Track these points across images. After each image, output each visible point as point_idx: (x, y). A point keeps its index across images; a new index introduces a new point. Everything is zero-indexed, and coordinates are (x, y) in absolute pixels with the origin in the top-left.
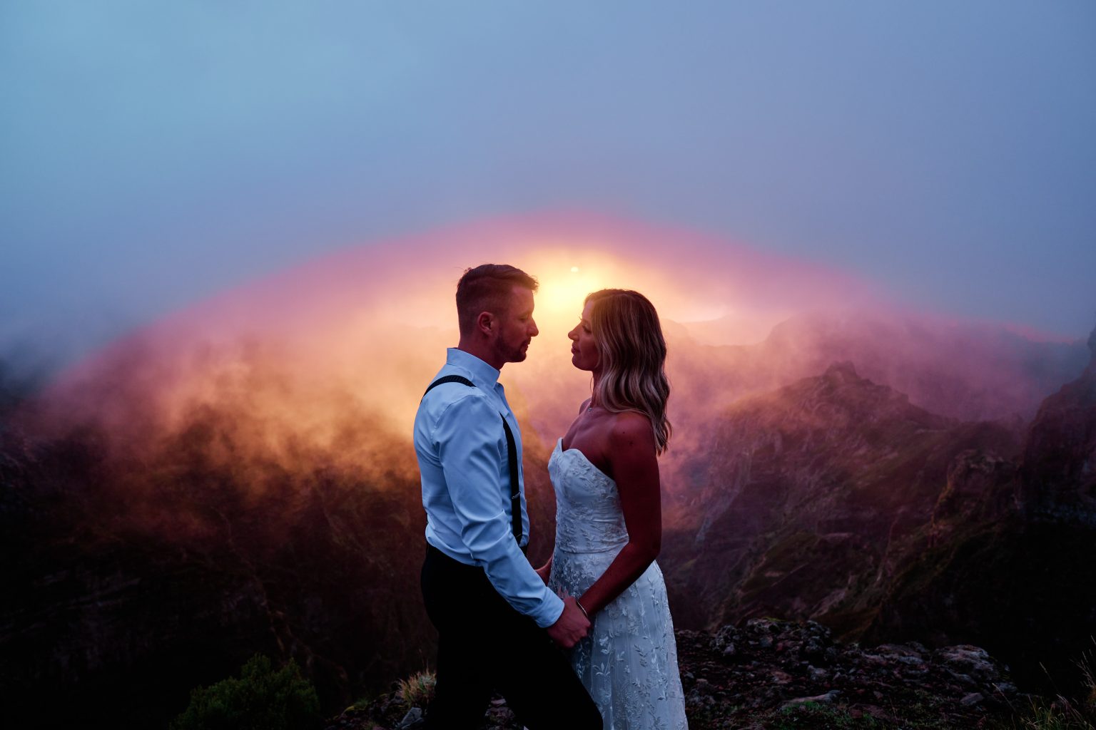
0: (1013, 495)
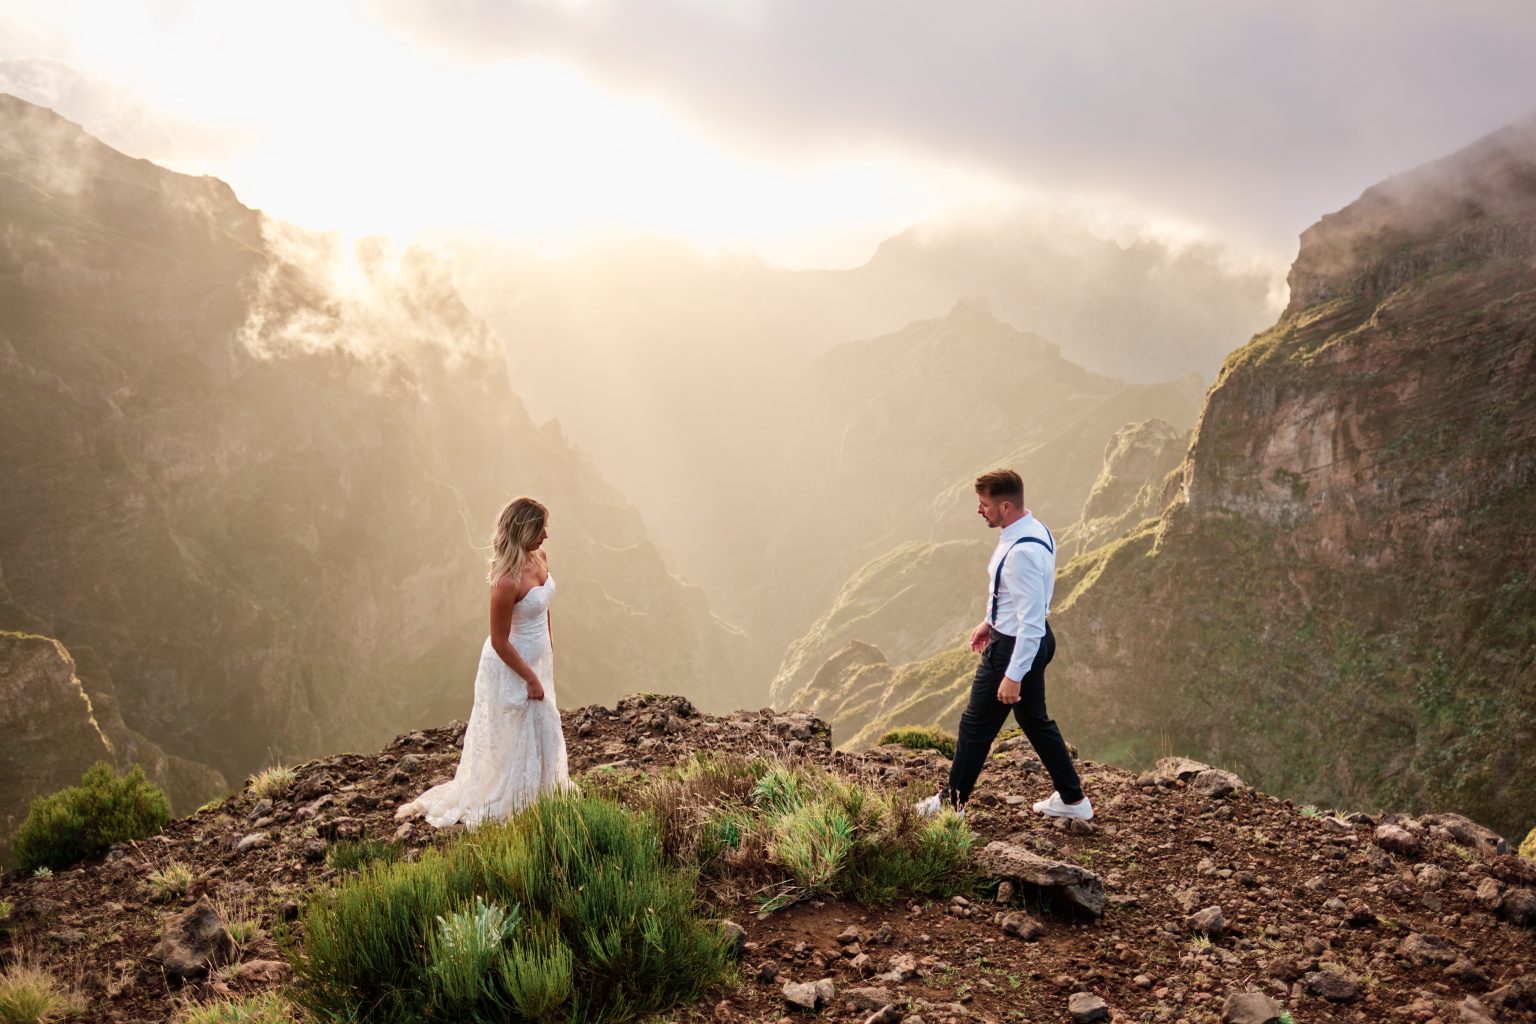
0: (1182, 485)
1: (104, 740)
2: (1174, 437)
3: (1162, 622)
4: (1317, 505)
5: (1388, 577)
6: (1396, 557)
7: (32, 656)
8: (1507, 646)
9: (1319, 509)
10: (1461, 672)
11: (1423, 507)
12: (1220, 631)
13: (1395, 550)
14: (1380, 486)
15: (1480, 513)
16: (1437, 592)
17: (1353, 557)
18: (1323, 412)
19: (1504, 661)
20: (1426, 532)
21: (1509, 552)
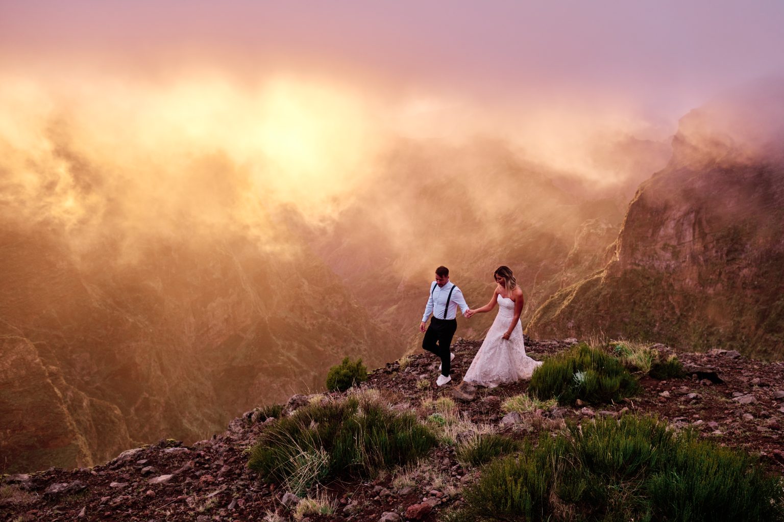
0: (616, 252)
1: (56, 390)
2: (611, 226)
3: (604, 322)
4: (684, 262)
5: (719, 298)
6: (723, 287)
7: (14, 347)
8: (777, 332)
9: (685, 264)
10: (754, 345)
11: (737, 262)
12: (634, 326)
13: (723, 284)
14: (717, 252)
15: (766, 265)
16: (743, 306)
17: (702, 288)
19: (775, 340)
20: (738, 275)
21: (780, 285)
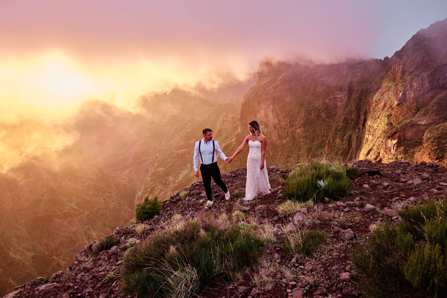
0: (238, 127)
2: (234, 116)
3: (237, 163)
4: (271, 129)
5: (289, 144)
6: (290, 139)
8: (316, 157)
11: (295, 126)
13: (289, 137)
14: (285, 122)
15: (307, 126)
16: (300, 146)
17: (280, 141)
18: (269, 106)
20: (296, 132)
21: (314, 135)
